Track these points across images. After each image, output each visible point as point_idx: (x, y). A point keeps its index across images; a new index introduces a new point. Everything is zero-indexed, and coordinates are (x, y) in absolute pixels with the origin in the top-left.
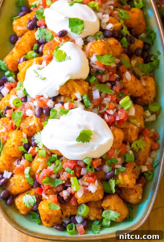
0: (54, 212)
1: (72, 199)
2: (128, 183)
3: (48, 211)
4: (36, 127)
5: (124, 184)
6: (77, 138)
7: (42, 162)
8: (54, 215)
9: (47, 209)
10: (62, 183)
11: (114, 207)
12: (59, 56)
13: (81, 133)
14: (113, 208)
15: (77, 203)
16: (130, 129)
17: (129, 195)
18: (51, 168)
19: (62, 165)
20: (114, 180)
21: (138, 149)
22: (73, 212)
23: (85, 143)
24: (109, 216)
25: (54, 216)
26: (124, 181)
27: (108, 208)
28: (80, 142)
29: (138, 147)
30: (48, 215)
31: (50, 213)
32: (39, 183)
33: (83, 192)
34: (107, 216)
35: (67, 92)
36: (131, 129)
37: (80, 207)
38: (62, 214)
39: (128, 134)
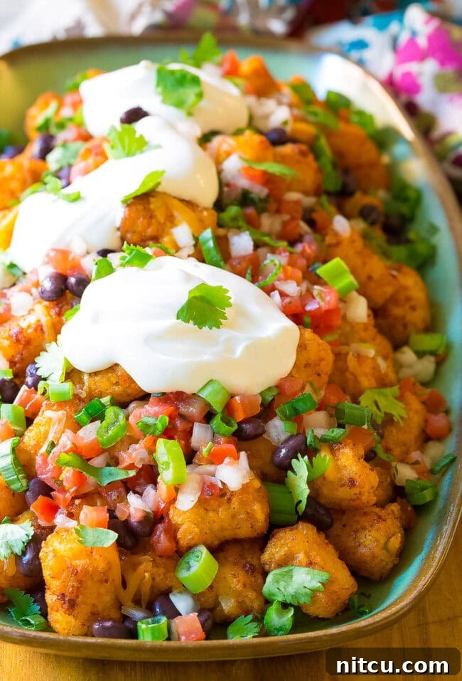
0: (95, 560)
1: (160, 527)
2: (353, 475)
3: (76, 557)
4: (42, 329)
5: (341, 479)
6: (180, 308)
7: (60, 420)
8: (95, 569)
9: (71, 549)
10: (125, 477)
11: (307, 555)
12: (127, 141)
13: (192, 295)
14: (301, 556)
15: (176, 541)
16: (353, 355)
17: (356, 532)
18: (90, 433)
19: (127, 418)
20: (306, 457)
21: (383, 415)
22: (162, 577)
23: (206, 329)
24: (290, 588)
25: (96, 578)
26: (338, 468)
27: (286, 562)
28: (191, 325)
29: (383, 410)
30: (75, 572)
31: (80, 563)
32: (46, 484)
33: (199, 494)
34: (282, 589)
35: (149, 225)
36: (356, 355)
37: (186, 559)
38: (124, 585)
39: (348, 367)
